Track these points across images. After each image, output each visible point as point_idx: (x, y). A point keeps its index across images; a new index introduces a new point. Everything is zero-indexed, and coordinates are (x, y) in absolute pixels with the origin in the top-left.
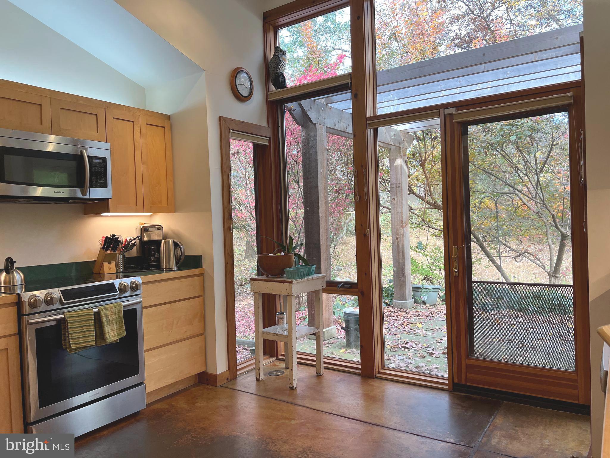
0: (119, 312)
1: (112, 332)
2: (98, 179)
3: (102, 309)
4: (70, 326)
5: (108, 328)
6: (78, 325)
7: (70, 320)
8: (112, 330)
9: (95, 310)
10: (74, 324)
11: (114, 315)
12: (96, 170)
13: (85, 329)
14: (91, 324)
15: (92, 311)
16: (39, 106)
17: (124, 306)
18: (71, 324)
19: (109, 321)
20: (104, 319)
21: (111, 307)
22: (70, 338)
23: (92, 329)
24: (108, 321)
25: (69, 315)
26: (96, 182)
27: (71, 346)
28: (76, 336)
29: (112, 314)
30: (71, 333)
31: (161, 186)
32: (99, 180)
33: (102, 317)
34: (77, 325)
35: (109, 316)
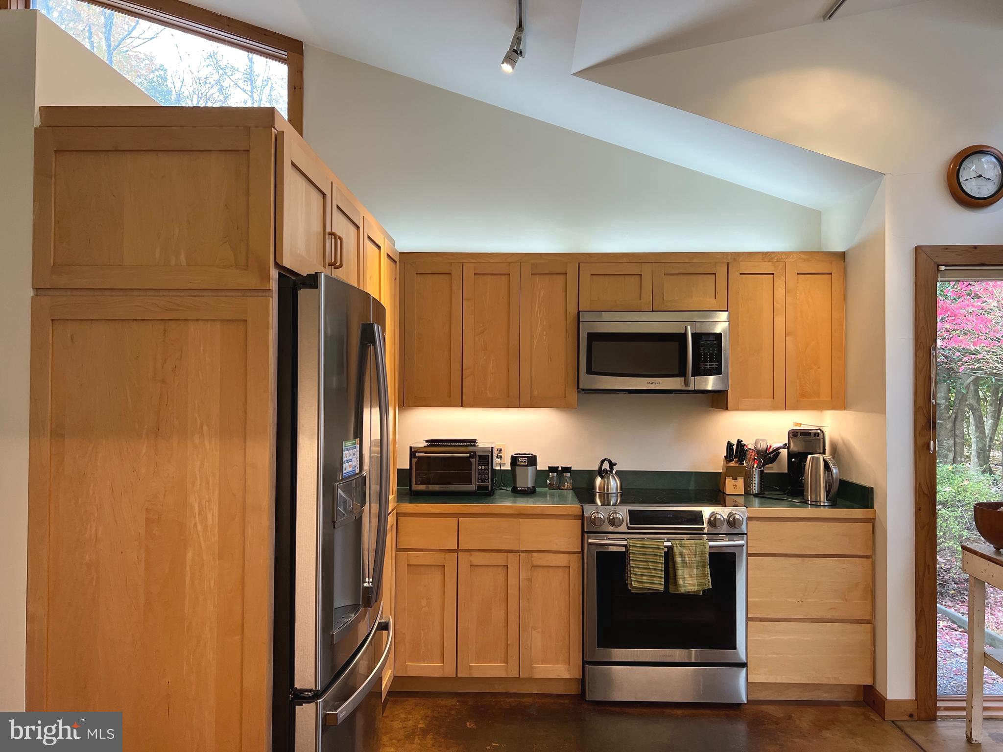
0: (702, 554)
1: (691, 579)
2: (708, 363)
3: (676, 545)
4: (633, 557)
5: (683, 572)
6: (643, 558)
7: (632, 550)
8: (691, 576)
9: (667, 544)
10: (638, 556)
11: (693, 556)
12: (706, 352)
13: (651, 565)
14: (659, 561)
15: (662, 544)
16: (638, 277)
17: (711, 547)
18: (634, 556)
19: (686, 563)
20: (678, 559)
21: (691, 544)
22: (632, 572)
23: (660, 568)
24: (683, 562)
25: (633, 543)
26: (705, 368)
27: (633, 583)
28: (639, 572)
29: (691, 553)
30: (633, 567)
31: (819, 368)
32: (710, 365)
33: (676, 555)
34: (641, 557)
35: (686, 556)
